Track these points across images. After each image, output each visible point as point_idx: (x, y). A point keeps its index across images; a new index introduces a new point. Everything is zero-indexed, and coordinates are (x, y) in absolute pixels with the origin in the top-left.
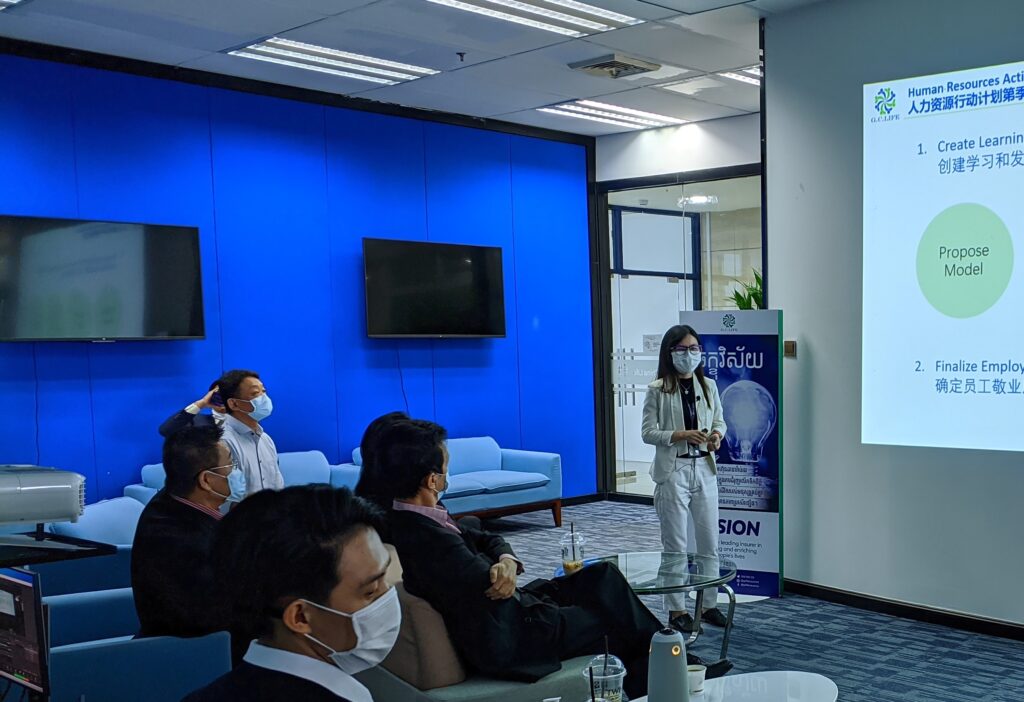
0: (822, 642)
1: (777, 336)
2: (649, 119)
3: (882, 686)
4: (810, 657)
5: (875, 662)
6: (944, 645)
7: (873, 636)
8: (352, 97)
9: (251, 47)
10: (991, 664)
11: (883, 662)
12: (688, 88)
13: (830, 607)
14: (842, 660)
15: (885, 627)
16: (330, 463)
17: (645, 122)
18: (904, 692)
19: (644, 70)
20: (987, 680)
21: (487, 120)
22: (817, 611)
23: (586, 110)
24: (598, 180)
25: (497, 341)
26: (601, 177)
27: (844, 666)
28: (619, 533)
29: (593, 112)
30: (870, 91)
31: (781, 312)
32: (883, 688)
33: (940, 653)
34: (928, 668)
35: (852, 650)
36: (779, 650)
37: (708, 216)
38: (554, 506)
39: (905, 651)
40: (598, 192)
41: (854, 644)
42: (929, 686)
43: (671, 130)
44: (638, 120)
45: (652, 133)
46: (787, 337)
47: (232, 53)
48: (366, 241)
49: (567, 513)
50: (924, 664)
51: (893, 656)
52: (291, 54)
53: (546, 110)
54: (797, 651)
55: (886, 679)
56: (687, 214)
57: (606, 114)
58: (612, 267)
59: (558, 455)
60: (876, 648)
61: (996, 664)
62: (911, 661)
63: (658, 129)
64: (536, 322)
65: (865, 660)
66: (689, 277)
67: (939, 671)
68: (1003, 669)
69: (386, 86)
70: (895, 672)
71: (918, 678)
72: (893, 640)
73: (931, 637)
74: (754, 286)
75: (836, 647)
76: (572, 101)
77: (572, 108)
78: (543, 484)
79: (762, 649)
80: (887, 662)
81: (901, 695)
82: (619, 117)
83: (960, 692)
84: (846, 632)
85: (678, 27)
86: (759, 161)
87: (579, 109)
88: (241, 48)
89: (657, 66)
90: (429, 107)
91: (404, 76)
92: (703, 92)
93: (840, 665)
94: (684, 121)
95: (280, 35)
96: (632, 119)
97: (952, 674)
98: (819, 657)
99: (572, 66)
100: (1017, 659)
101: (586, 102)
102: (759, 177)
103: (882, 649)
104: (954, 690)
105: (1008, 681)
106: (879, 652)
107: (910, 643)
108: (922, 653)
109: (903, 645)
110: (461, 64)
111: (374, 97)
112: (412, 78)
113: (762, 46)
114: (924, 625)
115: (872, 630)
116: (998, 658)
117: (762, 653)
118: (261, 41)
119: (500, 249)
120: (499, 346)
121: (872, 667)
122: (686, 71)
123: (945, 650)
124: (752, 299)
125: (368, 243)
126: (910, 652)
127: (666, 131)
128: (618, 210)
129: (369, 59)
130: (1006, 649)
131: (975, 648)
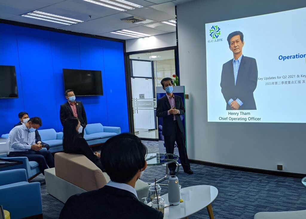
0: (201, 176)
1: (183, 93)
4: (199, 180)
5: (216, 180)
6: (233, 174)
7: (214, 173)
9: (28, 14)
10: (247, 179)
11: (218, 180)
12: (152, 26)
13: (200, 166)
14: (207, 180)
15: (217, 170)
16: (56, 132)
17: (140, 36)
18: (226, 188)
19: (141, 21)
20: (247, 184)
21: (96, 35)
22: (197, 167)
23: (124, 32)
24: (127, 52)
25: (101, 97)
27: (208, 182)
29: (126, 33)
31: (184, 87)
32: (220, 187)
34: (231, 181)
35: (209, 177)
36: (190, 178)
37: (155, 61)
39: (223, 177)
40: (127, 55)
41: (209, 175)
42: (232, 186)
43: (147, 38)
44: (138, 35)
45: (142, 39)
46: (186, 93)
47: (22, 16)
48: (63, 69)
50: (229, 180)
51: (221, 178)
52: (40, 16)
53: (113, 33)
54: (195, 178)
55: (220, 185)
56: (150, 61)
57: (129, 34)
59: (119, 128)
60: (216, 176)
61: (248, 179)
62: (226, 180)
63: (143, 37)
64: (111, 91)
65: (214, 180)
66: (150, 78)
67: (234, 182)
68: (250, 180)
69: (68, 25)
70: (222, 183)
73: (229, 173)
76: (120, 30)
77: (120, 32)
79: (185, 178)
80: (219, 180)
81: (226, 189)
82: (133, 34)
83: (241, 187)
84: (206, 172)
85: (152, 8)
87: (122, 32)
88: (26, 14)
89: (145, 20)
90: (80, 32)
91: (73, 23)
92: (157, 27)
94: (150, 35)
95: (37, 10)
96: (136, 35)
97: (238, 182)
98: (201, 180)
99: (122, 19)
100: (254, 178)
101: (124, 30)
103: (217, 177)
104: (239, 187)
105: (252, 183)
106: (216, 177)
107: (224, 175)
108: (228, 177)
109: (222, 175)
110: (90, 19)
111: (64, 29)
112: (75, 23)
113: (176, 14)
114: (227, 169)
115: (213, 172)
116: (248, 177)
117: (185, 179)
118: (32, 12)
119: (101, 71)
120: (101, 98)
121: (216, 182)
122: (153, 21)
123: (234, 176)
125: (64, 70)
126: (225, 177)
127: (145, 38)
128: (131, 60)
129: (63, 17)
130: (250, 175)
131: (242, 175)
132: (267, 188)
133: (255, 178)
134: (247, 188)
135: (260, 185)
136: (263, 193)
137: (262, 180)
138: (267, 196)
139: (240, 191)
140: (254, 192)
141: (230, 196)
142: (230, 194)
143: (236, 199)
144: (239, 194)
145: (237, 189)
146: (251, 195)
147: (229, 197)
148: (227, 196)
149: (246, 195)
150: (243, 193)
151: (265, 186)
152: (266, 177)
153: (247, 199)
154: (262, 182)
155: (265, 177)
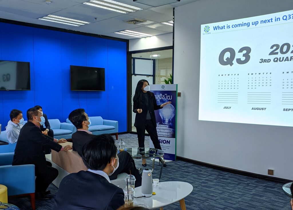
0: (187, 174)
1: (176, 91)
2: (143, 35)
3: (204, 186)
4: (184, 177)
5: (202, 180)
6: (221, 176)
7: (201, 172)
8: (68, 29)
9: (44, 17)
10: (234, 181)
11: (204, 180)
12: (154, 27)
13: (189, 164)
14: (192, 179)
15: (205, 170)
16: (61, 122)
18: (210, 188)
19: (142, 22)
20: (233, 186)
21: (102, 35)
22: (186, 165)
25: (103, 92)
26: (131, 50)
28: (133, 142)
29: (129, 33)
30: (203, 27)
31: (177, 85)
33: (220, 178)
34: (217, 182)
35: (195, 176)
36: (175, 175)
37: (157, 60)
38: (116, 134)
39: (210, 177)
40: (129, 54)
41: (196, 174)
42: (217, 187)
44: (140, 35)
46: (178, 91)
47: (39, 19)
49: (119, 136)
50: (215, 181)
51: (207, 178)
52: (54, 19)
53: (117, 33)
54: (180, 176)
55: (205, 184)
56: (152, 60)
58: (132, 73)
59: (117, 121)
61: (235, 182)
62: (212, 180)
63: (145, 37)
64: (113, 87)
65: (199, 179)
66: (152, 76)
67: (220, 183)
68: (237, 183)
70: (207, 183)
71: (214, 184)
72: (207, 174)
73: (217, 173)
74: (170, 78)
75: (191, 175)
77: (123, 32)
78: (113, 129)
82: (135, 34)
83: (226, 189)
84: (193, 171)
85: (152, 11)
86: (172, 45)
87: (125, 32)
88: (42, 18)
89: (146, 21)
91: (81, 24)
93: (192, 180)
94: (152, 35)
95: (51, 14)
97: (224, 184)
98: (186, 178)
99: (123, 21)
101: (127, 31)
102: (172, 49)
104: (224, 188)
105: (239, 186)
106: (203, 177)
107: (211, 175)
108: (215, 178)
109: (210, 175)
110: (96, 21)
111: (73, 30)
113: (174, 15)
114: (215, 170)
116: (236, 180)
117: (171, 176)
118: (47, 16)
119: (104, 69)
122: (153, 22)
123: (221, 177)
124: (169, 81)
125: (71, 67)
128: (134, 59)
130: (238, 177)
131: (230, 177)
132: (254, 192)
133: (243, 181)
134: (231, 190)
135: (246, 189)
136: (247, 196)
137: (250, 184)
138: (251, 200)
139: (224, 193)
140: (238, 194)
141: (213, 196)
142: (212, 194)
143: (217, 199)
144: (222, 196)
145: (221, 191)
146: (234, 198)
147: (210, 197)
148: (208, 196)
149: (228, 197)
150: (226, 195)
151: (252, 190)
152: (255, 180)
153: (229, 201)
154: (250, 186)
155: (253, 181)
